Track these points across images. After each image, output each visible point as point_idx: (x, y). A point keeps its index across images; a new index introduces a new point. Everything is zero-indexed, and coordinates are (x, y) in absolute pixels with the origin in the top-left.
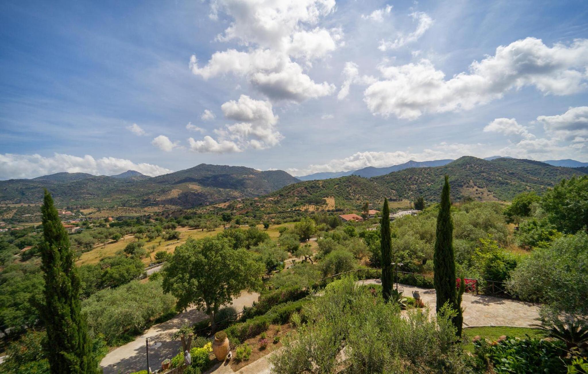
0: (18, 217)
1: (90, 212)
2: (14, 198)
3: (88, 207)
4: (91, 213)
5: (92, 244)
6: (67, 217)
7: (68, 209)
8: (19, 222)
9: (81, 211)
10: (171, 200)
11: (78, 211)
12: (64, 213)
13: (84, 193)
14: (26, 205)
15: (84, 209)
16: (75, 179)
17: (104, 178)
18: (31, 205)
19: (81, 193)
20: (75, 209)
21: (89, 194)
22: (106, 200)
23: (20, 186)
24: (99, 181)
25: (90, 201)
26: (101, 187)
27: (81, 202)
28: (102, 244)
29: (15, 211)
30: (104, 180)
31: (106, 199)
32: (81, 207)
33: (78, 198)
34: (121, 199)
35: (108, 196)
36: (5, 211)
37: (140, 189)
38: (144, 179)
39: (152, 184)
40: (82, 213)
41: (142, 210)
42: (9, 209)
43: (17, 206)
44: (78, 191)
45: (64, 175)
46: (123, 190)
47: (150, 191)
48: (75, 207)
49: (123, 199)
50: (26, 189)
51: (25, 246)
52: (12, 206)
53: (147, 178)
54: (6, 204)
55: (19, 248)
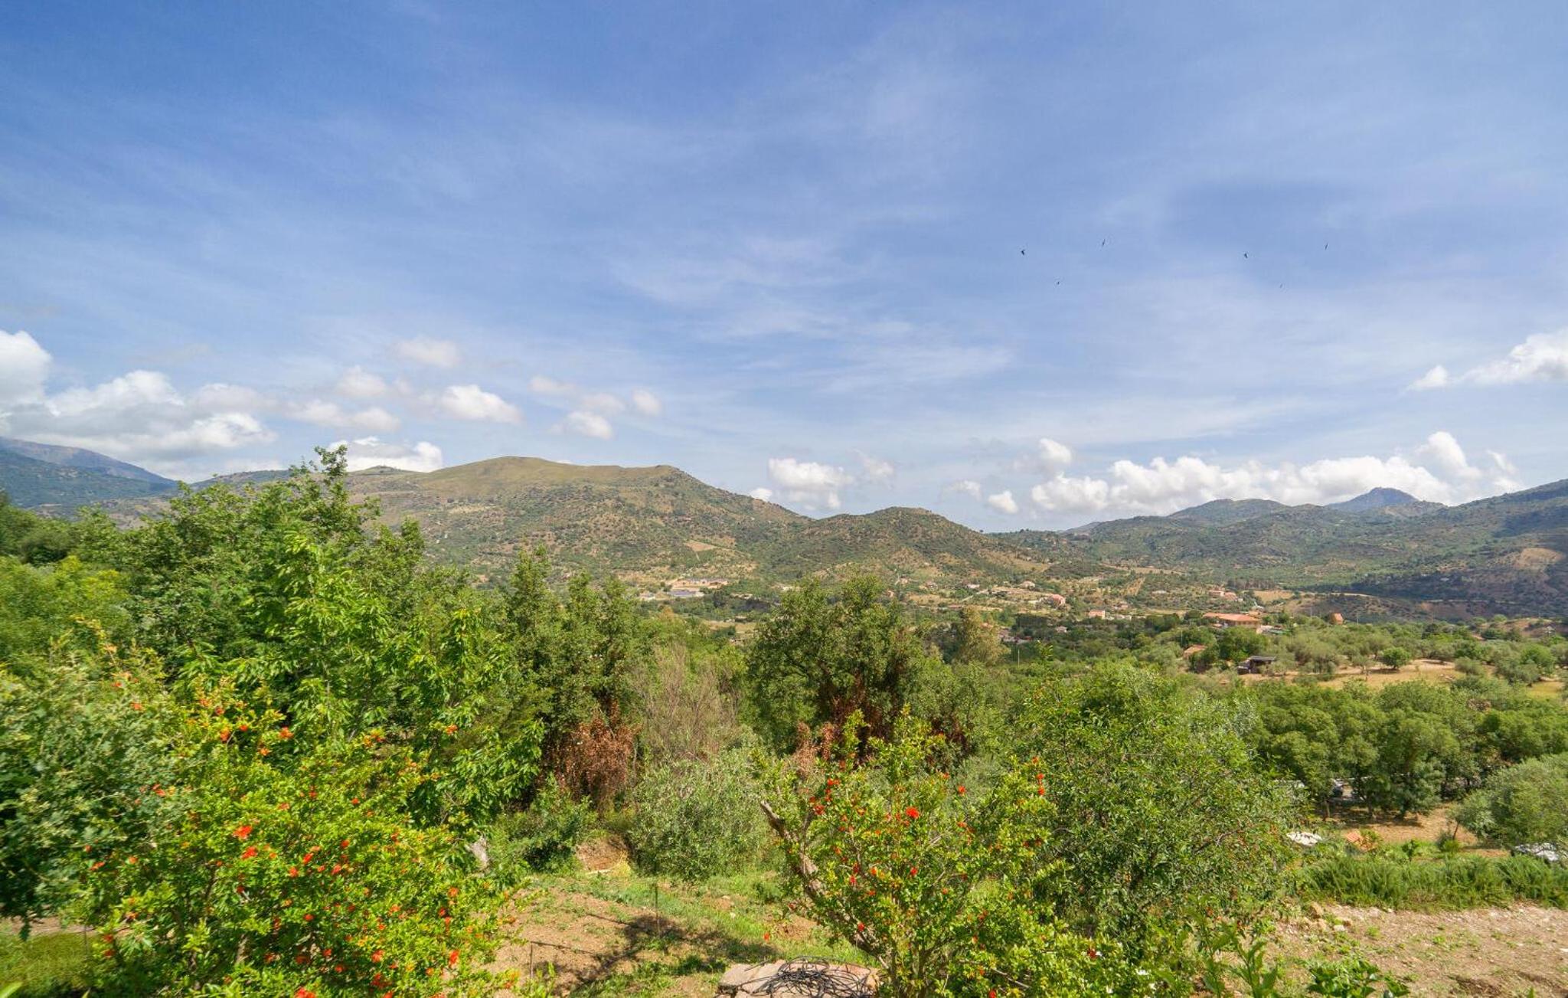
0: (1147, 593)
1: (1277, 598)
2: (1139, 556)
3: (1271, 587)
4: (1278, 602)
5: (1332, 664)
6: (1228, 606)
7: (1230, 586)
8: (1147, 604)
9: (1257, 593)
10: (1518, 585)
11: (1250, 594)
12: (1222, 594)
13: (1262, 550)
14: (1157, 571)
15: (1263, 589)
16: (1244, 516)
17: (1309, 512)
18: (1165, 572)
19: (1256, 551)
20: (1243, 589)
21: (1273, 552)
22: (1313, 572)
23: (1149, 530)
24: (1298, 518)
25: (1274, 571)
26: (1303, 536)
27: (1255, 571)
28: (1358, 670)
29: (1142, 581)
30: (1310, 515)
31: (1313, 568)
32: (1256, 585)
33: (1250, 561)
34: (1352, 570)
35: (1316, 559)
36: (1129, 579)
37: (1407, 545)
38: (1420, 515)
39: (1448, 530)
40: (1258, 599)
41: (1413, 609)
42: (1134, 576)
43: (1145, 571)
44: (1251, 546)
45: (1222, 507)
46: (1356, 544)
47: (1441, 552)
48: (1243, 582)
49: (1357, 570)
50: (1158, 536)
51: (1190, 643)
52: (1138, 570)
53: (1430, 510)
54: (1129, 567)
55: (1182, 646)
